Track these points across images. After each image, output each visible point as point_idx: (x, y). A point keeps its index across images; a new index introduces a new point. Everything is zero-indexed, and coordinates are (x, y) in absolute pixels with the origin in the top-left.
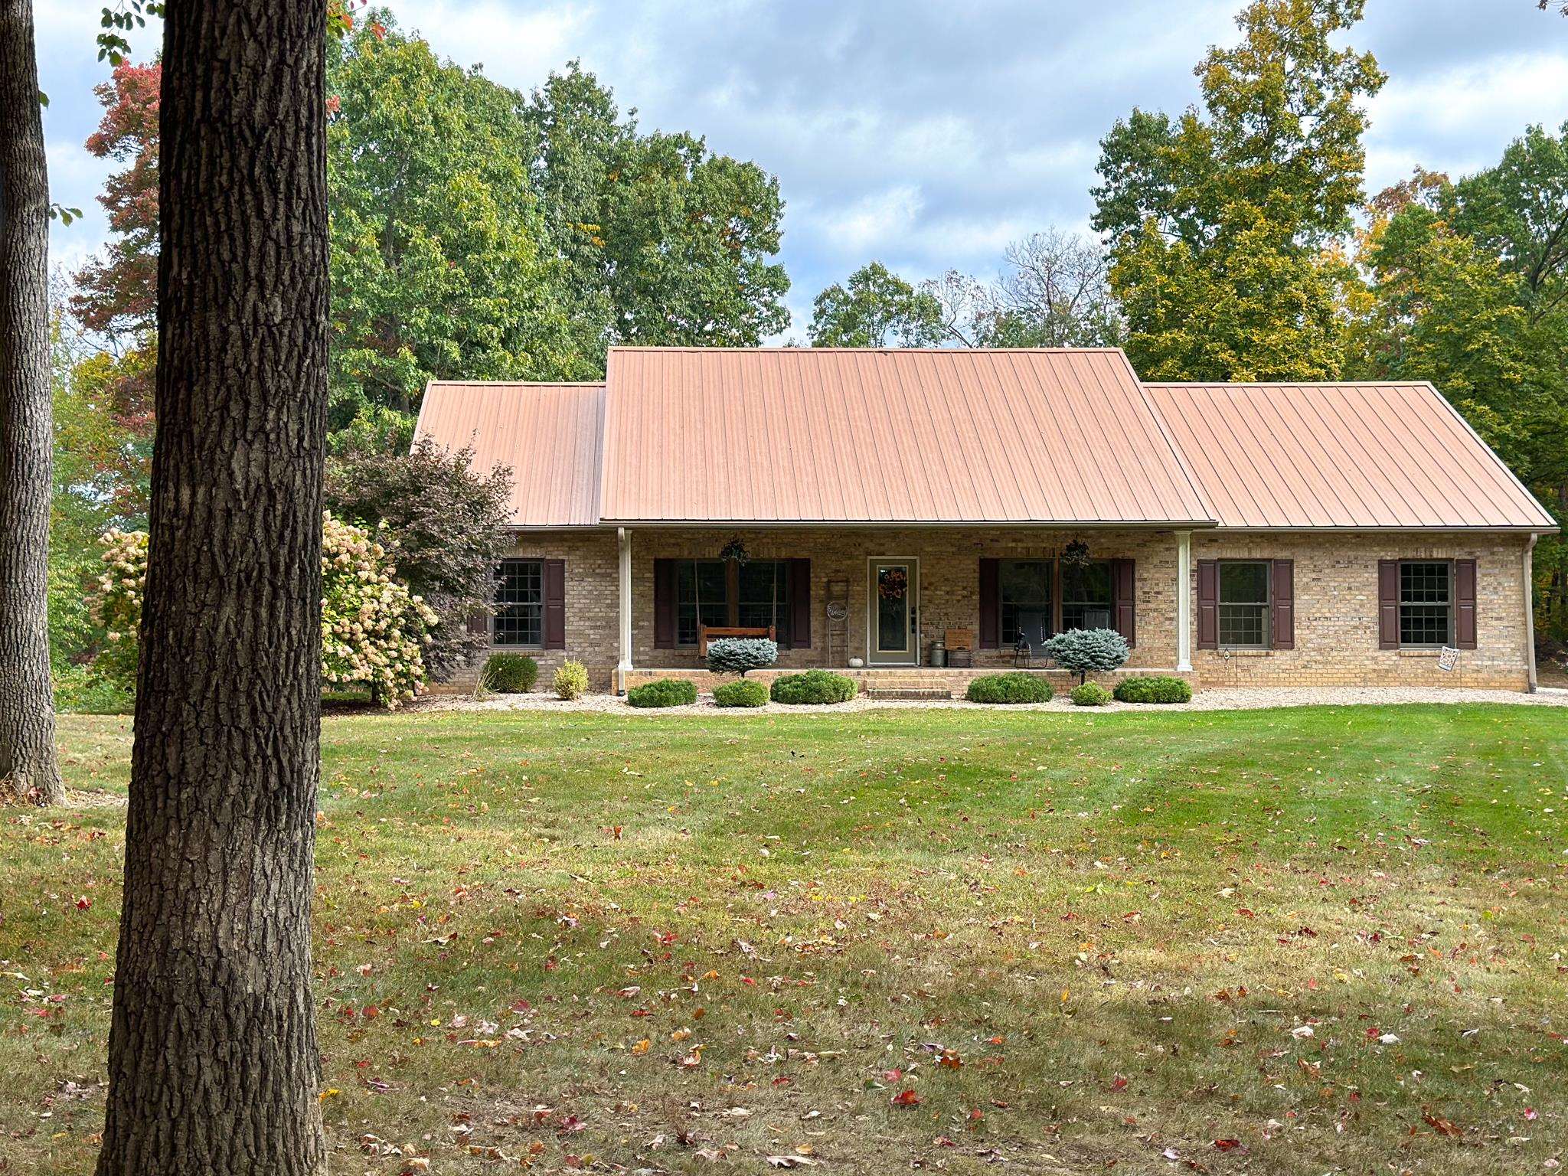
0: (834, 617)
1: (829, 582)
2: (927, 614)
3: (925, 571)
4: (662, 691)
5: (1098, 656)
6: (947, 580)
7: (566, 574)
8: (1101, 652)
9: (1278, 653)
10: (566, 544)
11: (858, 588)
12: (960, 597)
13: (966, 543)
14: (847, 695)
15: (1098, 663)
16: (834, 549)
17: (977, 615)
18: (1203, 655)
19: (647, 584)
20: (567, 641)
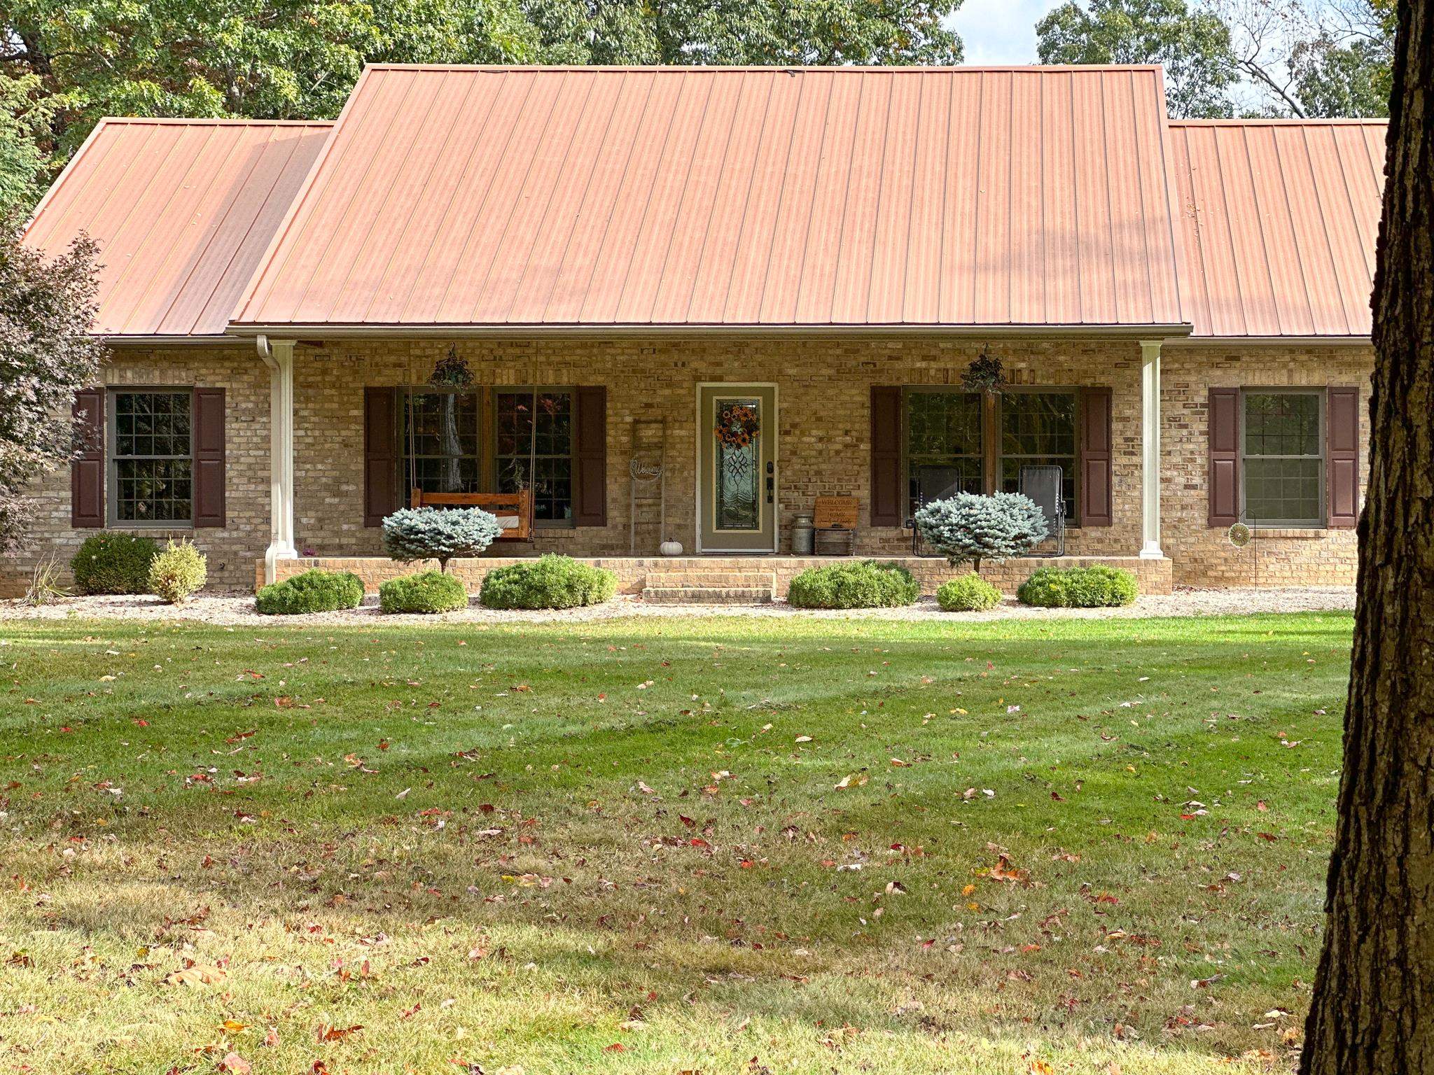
0: (639, 477)
1: (636, 422)
2: (789, 473)
3: (785, 405)
4: (301, 589)
5: (986, 535)
6: (819, 419)
7: (228, 411)
8: (990, 527)
9: (1334, 533)
10: (227, 364)
11: (683, 433)
12: (839, 447)
13: (851, 363)
14: (592, 596)
15: (986, 545)
16: (643, 371)
17: (866, 473)
18: (1216, 536)
19: (353, 427)
20: (229, 514)
